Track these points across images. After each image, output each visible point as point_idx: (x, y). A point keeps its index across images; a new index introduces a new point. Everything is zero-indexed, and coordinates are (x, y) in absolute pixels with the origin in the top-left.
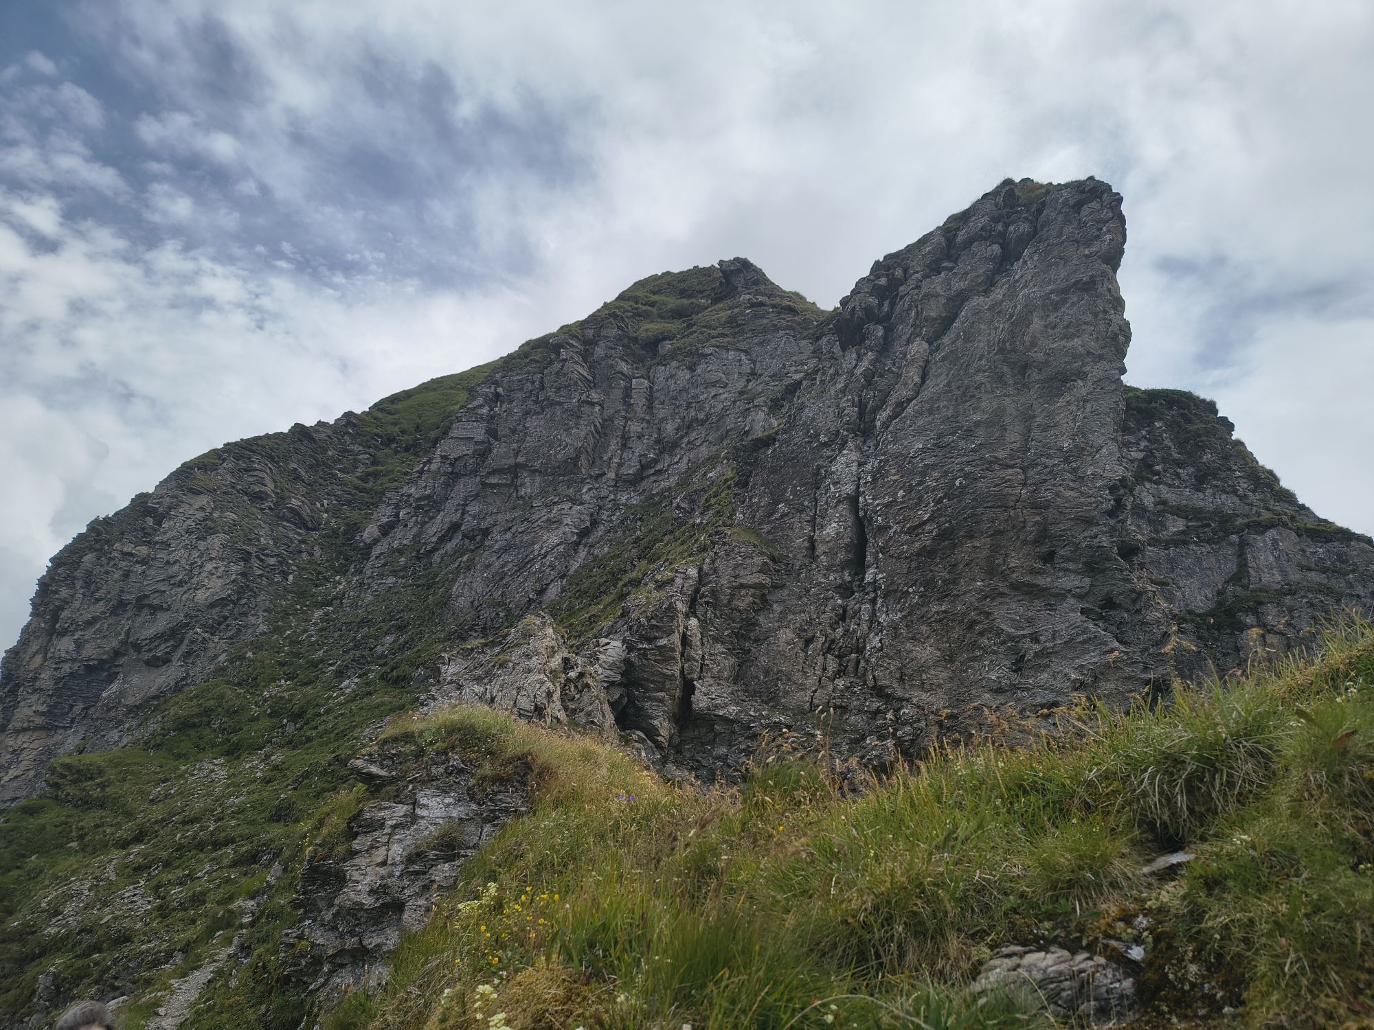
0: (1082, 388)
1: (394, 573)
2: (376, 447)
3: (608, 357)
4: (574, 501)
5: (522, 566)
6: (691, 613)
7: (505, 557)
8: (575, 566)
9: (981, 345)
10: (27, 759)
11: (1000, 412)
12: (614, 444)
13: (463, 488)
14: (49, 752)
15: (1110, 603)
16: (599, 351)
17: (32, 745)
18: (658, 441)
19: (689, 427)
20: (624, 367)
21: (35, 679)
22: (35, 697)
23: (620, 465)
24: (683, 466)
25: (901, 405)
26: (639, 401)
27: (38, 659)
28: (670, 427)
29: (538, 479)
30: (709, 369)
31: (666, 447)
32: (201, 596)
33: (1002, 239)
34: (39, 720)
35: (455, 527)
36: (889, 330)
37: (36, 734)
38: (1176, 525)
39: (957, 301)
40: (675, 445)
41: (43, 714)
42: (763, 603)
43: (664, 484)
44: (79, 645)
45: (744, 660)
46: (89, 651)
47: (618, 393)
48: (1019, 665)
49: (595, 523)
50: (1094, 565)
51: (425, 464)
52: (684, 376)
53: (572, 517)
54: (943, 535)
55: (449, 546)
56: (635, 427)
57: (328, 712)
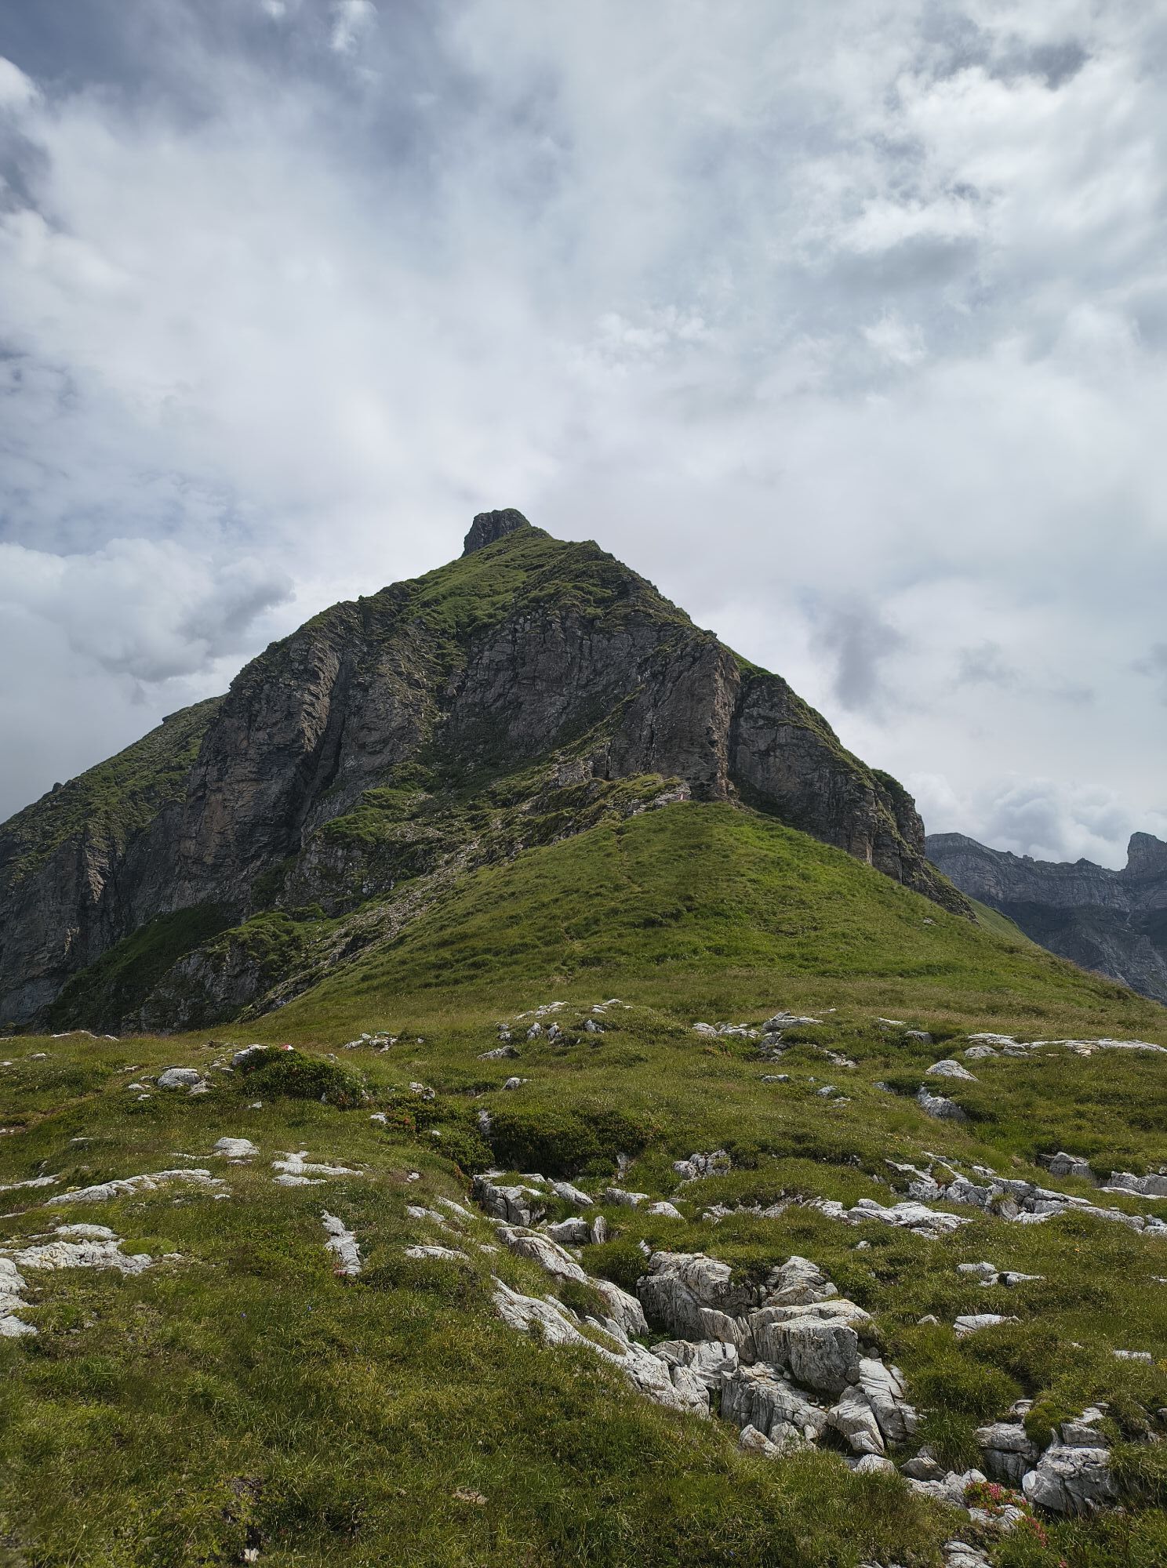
1: (474, 716)
3: (571, 627)
4: (561, 695)
5: (540, 721)
7: (532, 716)
8: (561, 722)
10: (247, 796)
11: (686, 707)
12: (576, 670)
13: (503, 676)
14: (261, 793)
16: (568, 624)
17: (249, 789)
18: (594, 670)
19: (607, 666)
20: (579, 633)
21: (246, 754)
22: (247, 764)
23: (579, 679)
24: (604, 682)
25: (664, 701)
26: (586, 651)
27: (245, 743)
28: (599, 665)
29: (544, 683)
30: (614, 642)
31: (597, 673)
33: (693, 657)
34: (253, 776)
35: (500, 695)
37: (249, 783)
38: (761, 722)
39: (681, 672)
40: (601, 673)
41: (255, 772)
43: (596, 689)
44: (271, 736)
46: (277, 740)
47: (577, 646)
49: (569, 704)
51: (479, 659)
52: (605, 642)
53: (560, 701)
55: (499, 704)
56: (585, 664)
57: (467, 775)
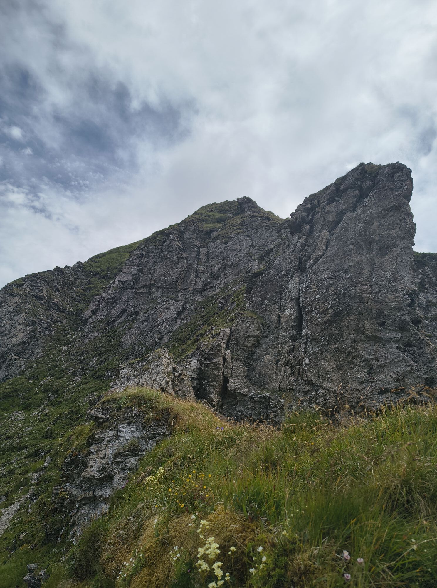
0: (395, 251)
1: (98, 331)
2: (90, 277)
3: (190, 238)
4: (175, 300)
5: (152, 328)
6: (227, 348)
7: (146, 324)
8: (175, 327)
9: (351, 233)
11: (360, 262)
12: (192, 275)
13: (127, 294)
15: (409, 344)
16: (186, 236)
18: (211, 274)
19: (224, 268)
20: (197, 243)
23: (195, 284)
24: (222, 285)
25: (317, 259)
26: (203, 257)
28: (216, 268)
29: (160, 290)
30: (233, 244)
31: (215, 277)
32: (15, 340)
33: (360, 188)
35: (124, 311)
36: (312, 227)
38: (435, 311)
39: (342, 213)
40: (218, 276)
42: (258, 344)
43: (213, 293)
45: (250, 368)
47: (194, 254)
48: (370, 371)
49: (184, 309)
50: (402, 328)
51: (111, 284)
52: (222, 246)
53: (174, 307)
54: (337, 314)
55: (121, 319)
56: (201, 268)
57: (68, 391)
